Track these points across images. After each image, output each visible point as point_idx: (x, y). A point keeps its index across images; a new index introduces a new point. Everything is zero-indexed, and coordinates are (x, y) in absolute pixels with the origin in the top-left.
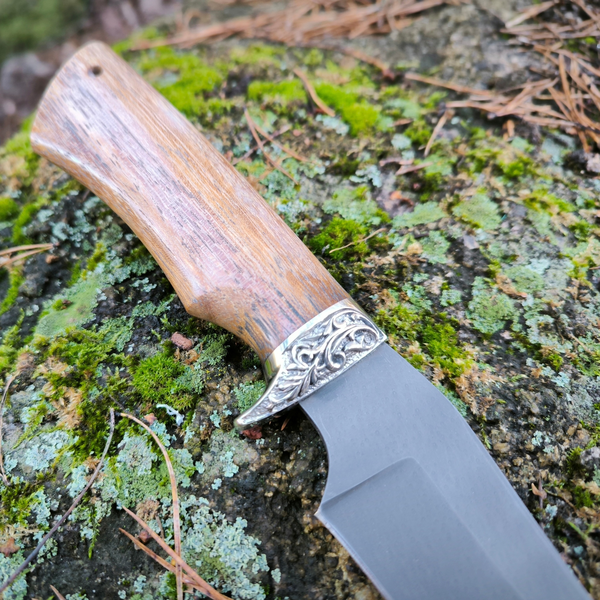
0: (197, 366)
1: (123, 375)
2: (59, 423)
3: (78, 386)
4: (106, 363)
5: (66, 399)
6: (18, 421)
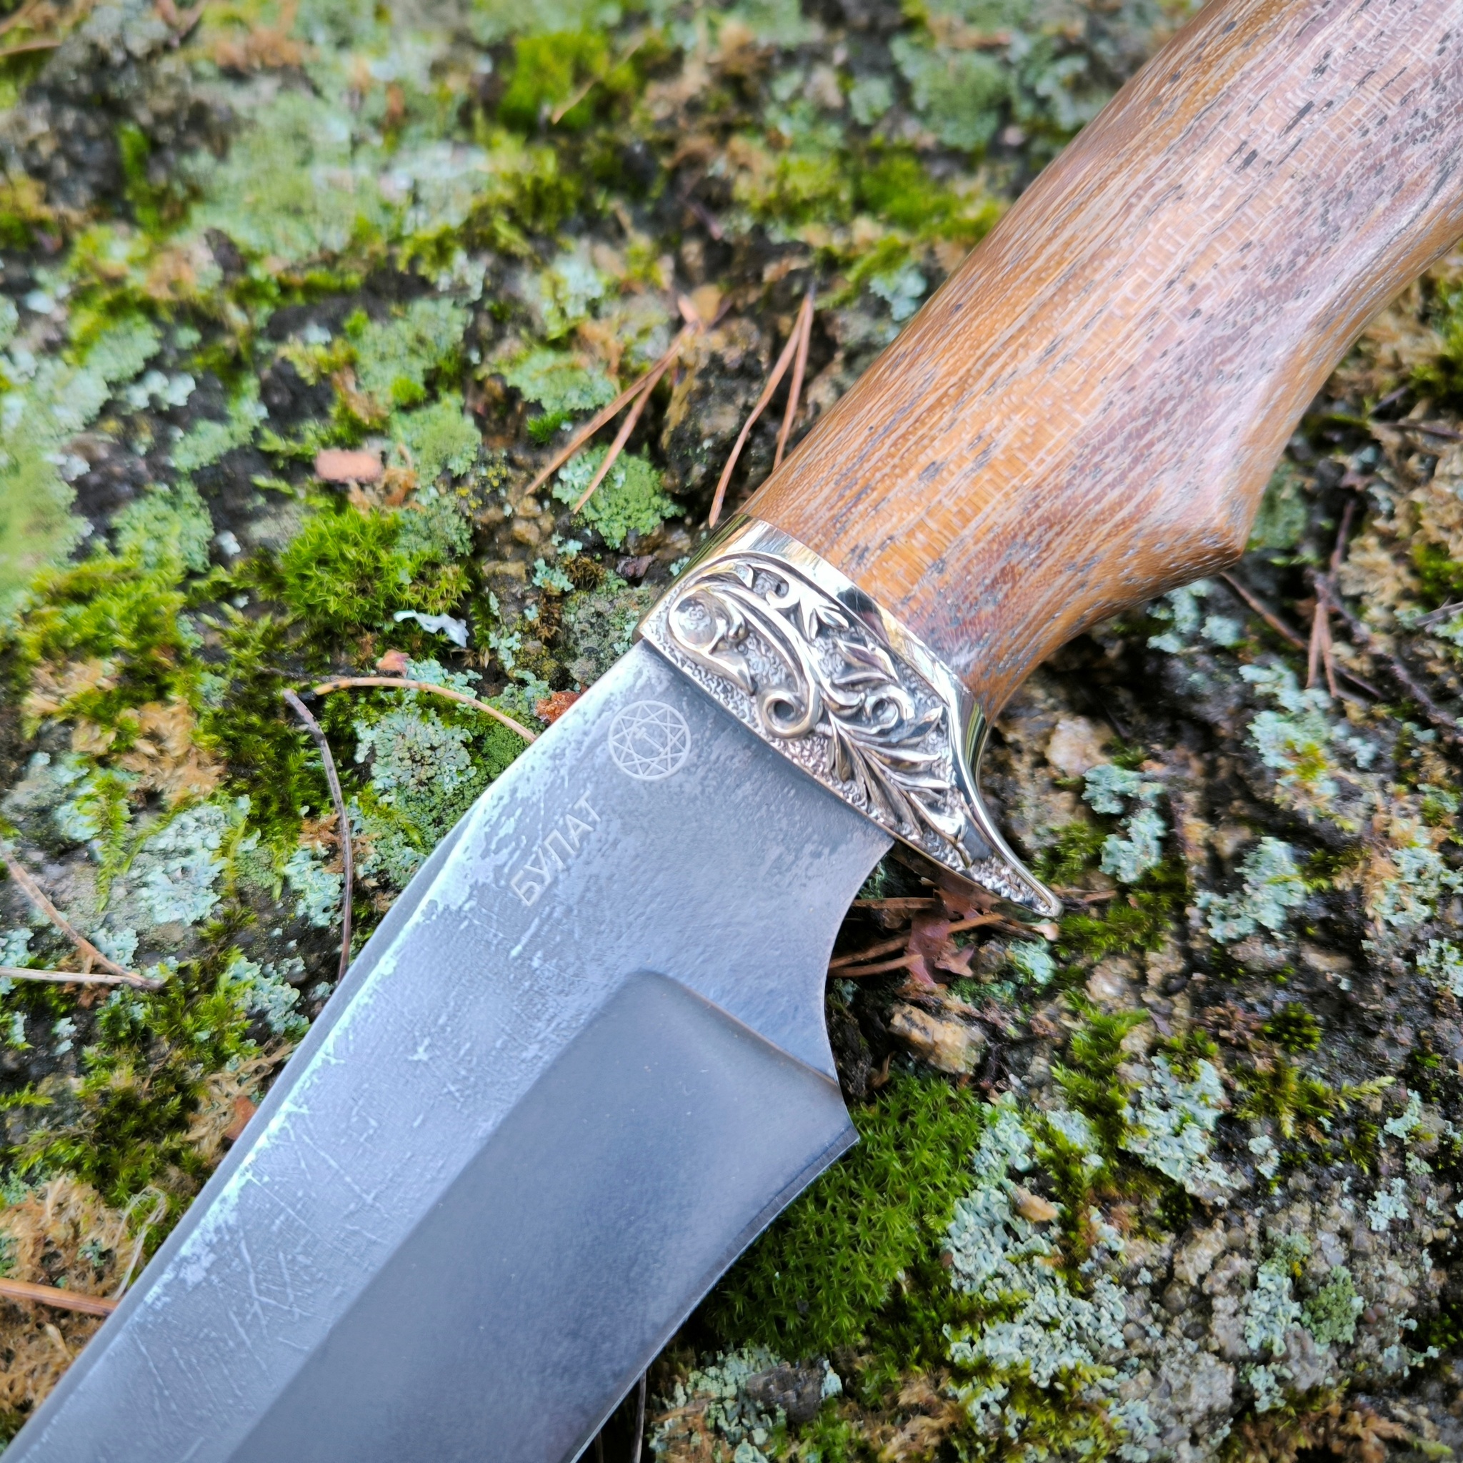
0: (425, 498)
1: (254, 610)
2: (171, 799)
3: (161, 693)
4: (192, 608)
5: (154, 737)
6: (64, 850)
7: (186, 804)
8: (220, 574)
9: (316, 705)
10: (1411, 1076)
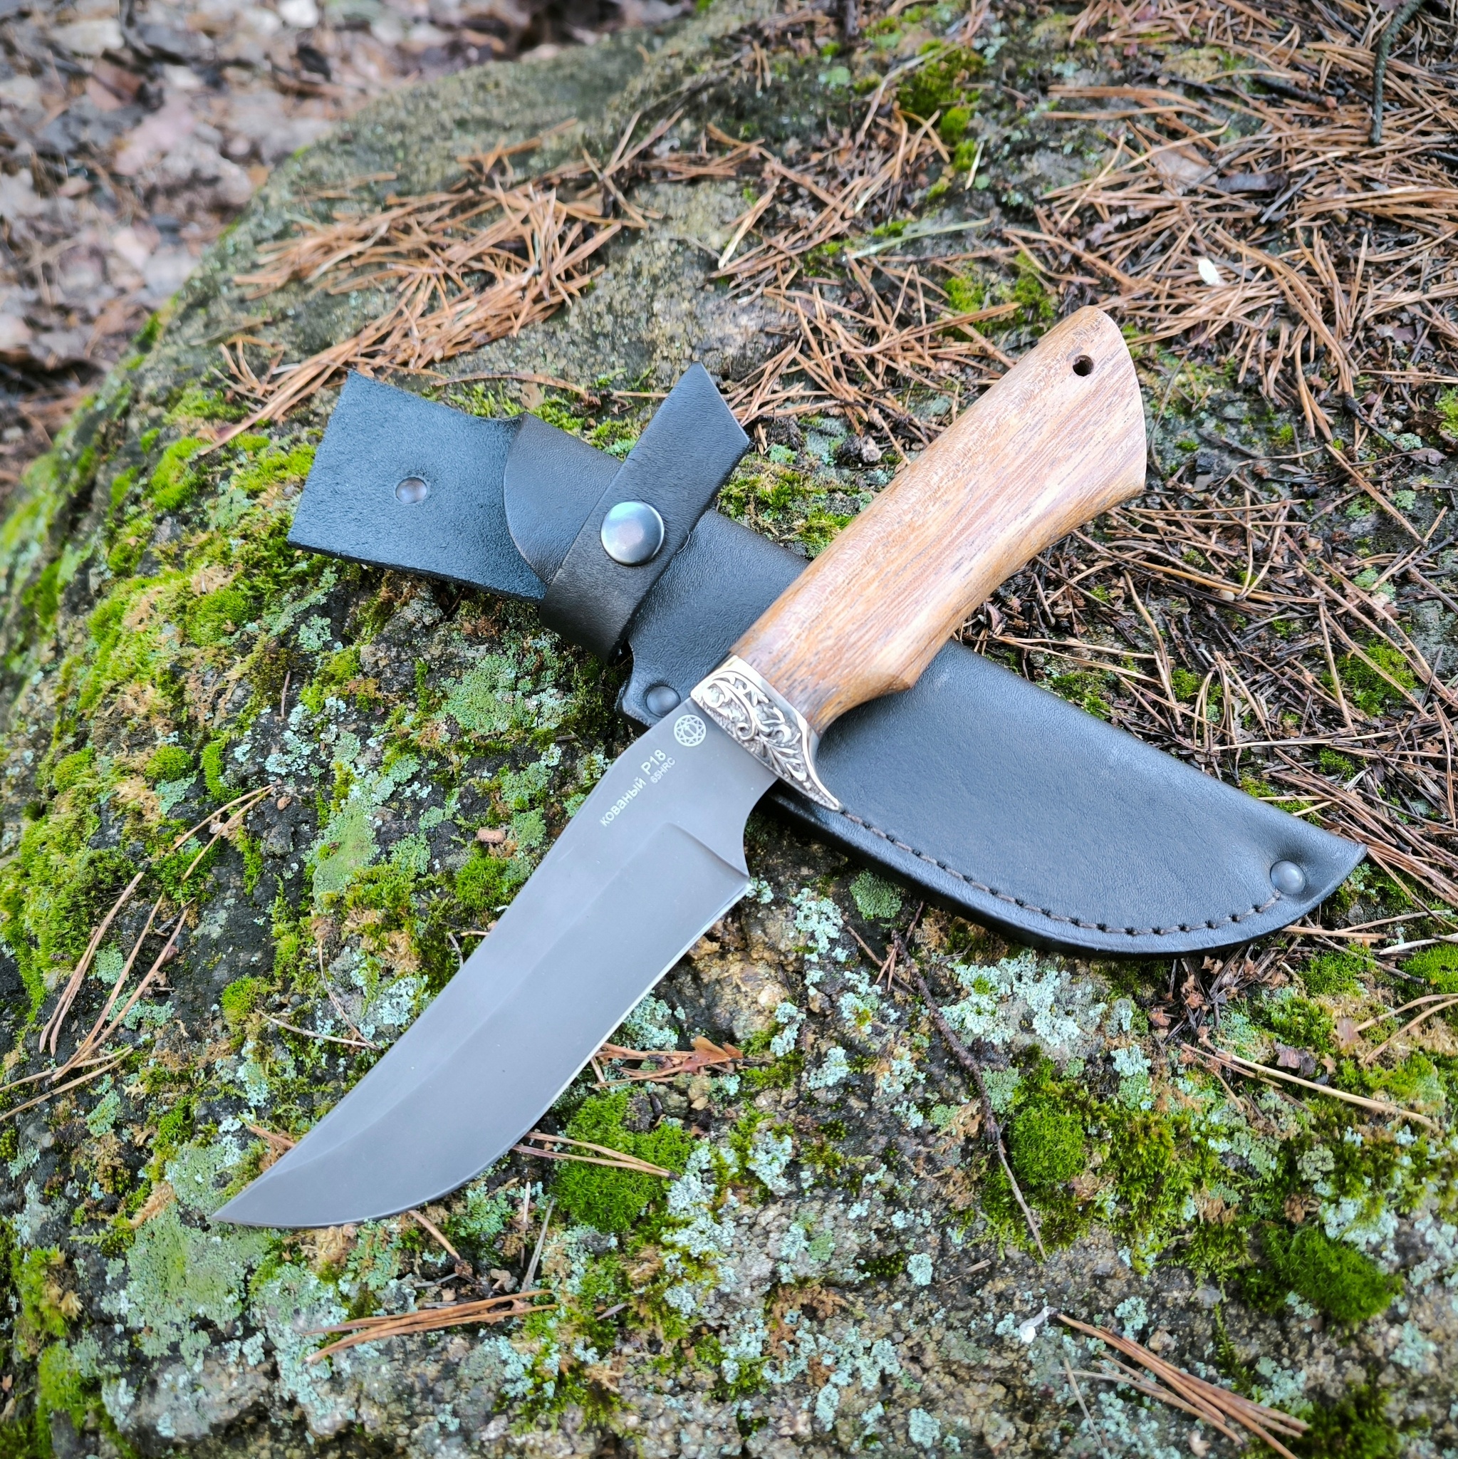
0: (520, 855)
1: (442, 895)
2: (397, 972)
3: (400, 927)
4: (415, 891)
5: (394, 946)
6: (352, 989)
7: (402, 975)
8: (430, 877)
9: (460, 940)
10: (884, 1158)
